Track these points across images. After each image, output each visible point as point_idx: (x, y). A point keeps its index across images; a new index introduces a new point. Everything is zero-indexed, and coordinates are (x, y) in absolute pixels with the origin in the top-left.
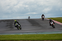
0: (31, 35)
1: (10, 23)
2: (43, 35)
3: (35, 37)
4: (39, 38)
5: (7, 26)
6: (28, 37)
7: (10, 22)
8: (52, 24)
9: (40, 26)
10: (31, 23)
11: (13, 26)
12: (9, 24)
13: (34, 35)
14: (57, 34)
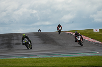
0: (41, 58)
1: (6, 40)
2: (62, 58)
3: (48, 62)
4: (54, 64)
5: (3, 44)
6: (37, 62)
7: (6, 38)
8: (79, 39)
9: (56, 44)
10: (42, 40)
11: (12, 45)
12: (5, 42)
13: (47, 58)
14: (85, 57)
